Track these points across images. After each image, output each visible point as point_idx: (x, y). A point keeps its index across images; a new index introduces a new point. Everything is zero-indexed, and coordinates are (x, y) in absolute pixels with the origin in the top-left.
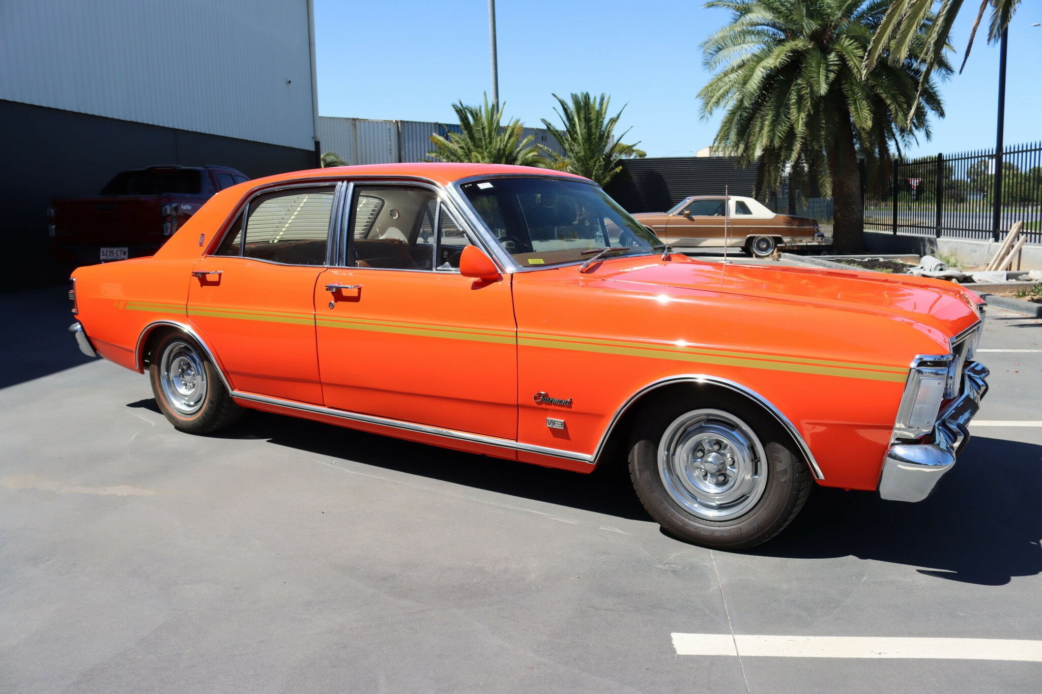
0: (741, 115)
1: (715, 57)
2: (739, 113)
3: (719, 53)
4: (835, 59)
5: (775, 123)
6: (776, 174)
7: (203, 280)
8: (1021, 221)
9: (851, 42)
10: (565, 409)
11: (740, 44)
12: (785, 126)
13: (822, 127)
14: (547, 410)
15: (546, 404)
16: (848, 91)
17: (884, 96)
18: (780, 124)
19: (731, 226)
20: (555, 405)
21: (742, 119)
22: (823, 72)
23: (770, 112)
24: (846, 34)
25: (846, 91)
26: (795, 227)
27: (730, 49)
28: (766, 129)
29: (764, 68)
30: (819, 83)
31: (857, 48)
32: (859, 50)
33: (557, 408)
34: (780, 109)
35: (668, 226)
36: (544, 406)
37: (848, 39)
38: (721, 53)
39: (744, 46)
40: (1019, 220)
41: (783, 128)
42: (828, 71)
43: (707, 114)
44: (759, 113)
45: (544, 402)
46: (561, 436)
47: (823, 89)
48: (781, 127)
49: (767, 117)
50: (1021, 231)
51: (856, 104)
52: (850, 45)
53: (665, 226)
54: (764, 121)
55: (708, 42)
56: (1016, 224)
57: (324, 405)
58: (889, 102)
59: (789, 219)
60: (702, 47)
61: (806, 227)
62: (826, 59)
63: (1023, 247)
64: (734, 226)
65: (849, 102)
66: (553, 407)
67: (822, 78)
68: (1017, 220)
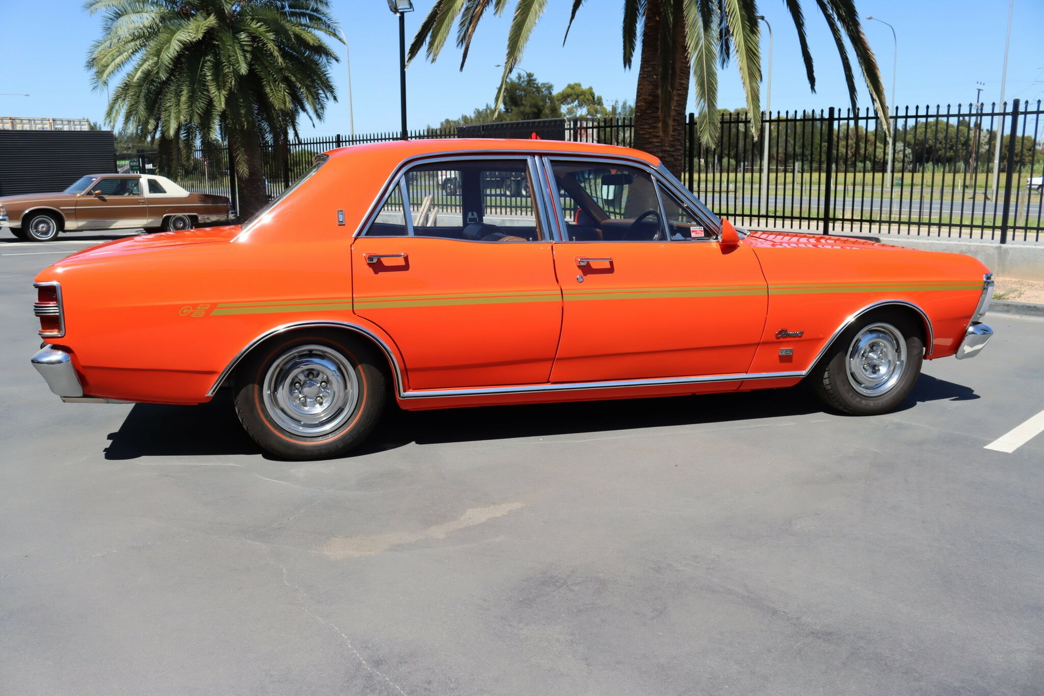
0: (148, 90)
1: (115, 22)
2: (145, 86)
3: (120, 19)
4: (246, 39)
5: (192, 99)
6: (187, 152)
7: (377, 266)
8: (431, 196)
9: (259, 24)
10: (798, 339)
11: (139, 12)
12: (202, 103)
13: (241, 106)
14: (782, 342)
15: (784, 338)
16: (260, 72)
17: (293, 79)
18: (198, 101)
19: (146, 206)
20: (790, 337)
21: (151, 93)
22: (239, 53)
23: (184, 88)
24: (250, 15)
25: (258, 72)
26: (210, 205)
27: (130, 15)
28: (183, 106)
29: (180, 41)
30: (238, 63)
31: (267, 32)
32: (271, 34)
33: (792, 339)
34: (194, 85)
35: (77, 208)
36: (782, 339)
37: (255, 22)
38: (122, 18)
39: (144, 14)
40: (430, 194)
41: (201, 105)
42: (244, 51)
43: (100, 84)
44: (167, 87)
45: (783, 335)
46: (786, 360)
47: (244, 69)
48: (199, 104)
49: (183, 93)
50: (433, 203)
51: (271, 86)
52: (260, 27)
53: (74, 208)
54: (180, 96)
55: (94, 4)
56: (426, 198)
57: (548, 382)
58: (299, 85)
59: (204, 197)
60: (88, 8)
61: (220, 205)
62: (237, 38)
63: (438, 215)
64: (149, 206)
65: (264, 83)
66: (788, 339)
67: (241, 58)
68: (427, 194)
